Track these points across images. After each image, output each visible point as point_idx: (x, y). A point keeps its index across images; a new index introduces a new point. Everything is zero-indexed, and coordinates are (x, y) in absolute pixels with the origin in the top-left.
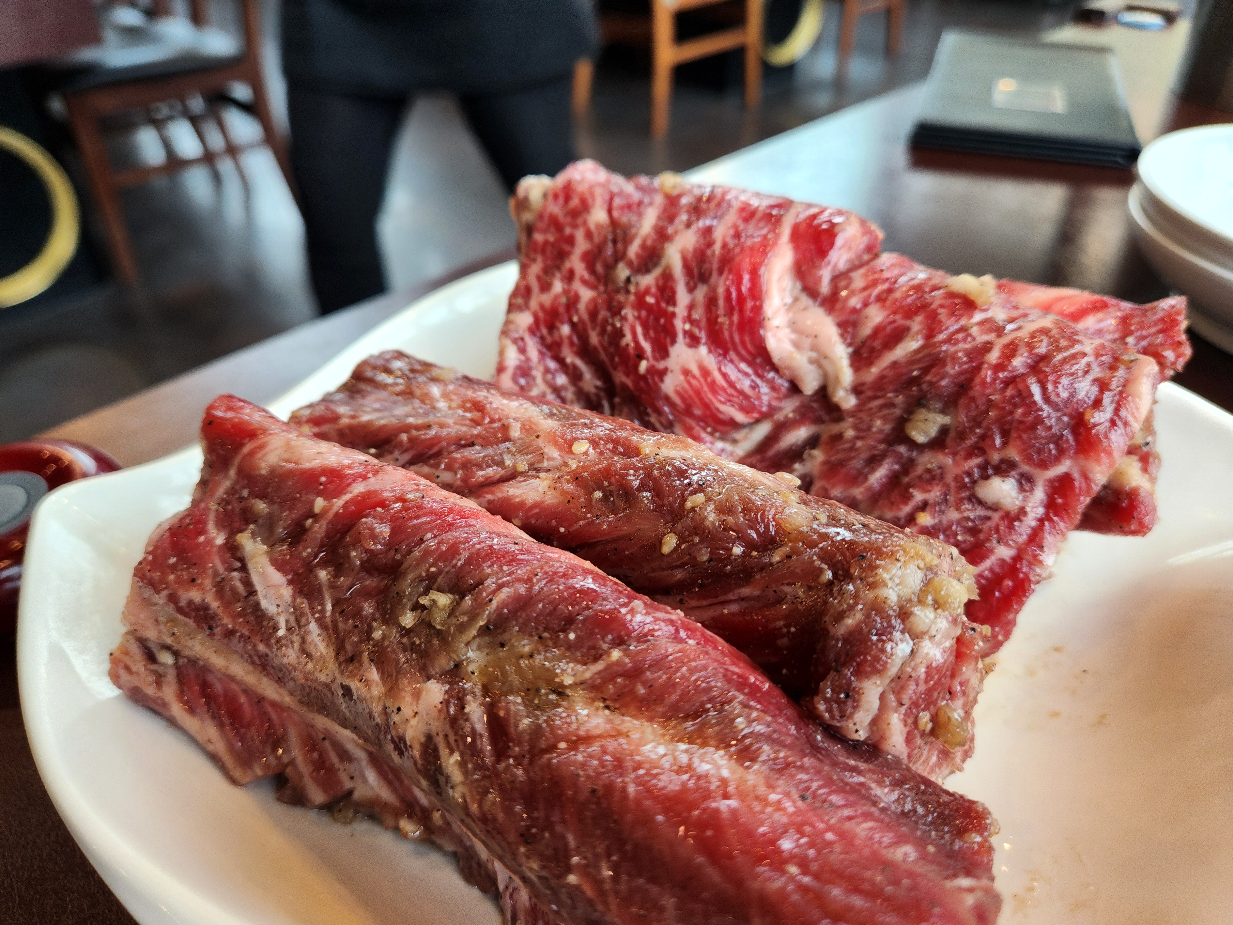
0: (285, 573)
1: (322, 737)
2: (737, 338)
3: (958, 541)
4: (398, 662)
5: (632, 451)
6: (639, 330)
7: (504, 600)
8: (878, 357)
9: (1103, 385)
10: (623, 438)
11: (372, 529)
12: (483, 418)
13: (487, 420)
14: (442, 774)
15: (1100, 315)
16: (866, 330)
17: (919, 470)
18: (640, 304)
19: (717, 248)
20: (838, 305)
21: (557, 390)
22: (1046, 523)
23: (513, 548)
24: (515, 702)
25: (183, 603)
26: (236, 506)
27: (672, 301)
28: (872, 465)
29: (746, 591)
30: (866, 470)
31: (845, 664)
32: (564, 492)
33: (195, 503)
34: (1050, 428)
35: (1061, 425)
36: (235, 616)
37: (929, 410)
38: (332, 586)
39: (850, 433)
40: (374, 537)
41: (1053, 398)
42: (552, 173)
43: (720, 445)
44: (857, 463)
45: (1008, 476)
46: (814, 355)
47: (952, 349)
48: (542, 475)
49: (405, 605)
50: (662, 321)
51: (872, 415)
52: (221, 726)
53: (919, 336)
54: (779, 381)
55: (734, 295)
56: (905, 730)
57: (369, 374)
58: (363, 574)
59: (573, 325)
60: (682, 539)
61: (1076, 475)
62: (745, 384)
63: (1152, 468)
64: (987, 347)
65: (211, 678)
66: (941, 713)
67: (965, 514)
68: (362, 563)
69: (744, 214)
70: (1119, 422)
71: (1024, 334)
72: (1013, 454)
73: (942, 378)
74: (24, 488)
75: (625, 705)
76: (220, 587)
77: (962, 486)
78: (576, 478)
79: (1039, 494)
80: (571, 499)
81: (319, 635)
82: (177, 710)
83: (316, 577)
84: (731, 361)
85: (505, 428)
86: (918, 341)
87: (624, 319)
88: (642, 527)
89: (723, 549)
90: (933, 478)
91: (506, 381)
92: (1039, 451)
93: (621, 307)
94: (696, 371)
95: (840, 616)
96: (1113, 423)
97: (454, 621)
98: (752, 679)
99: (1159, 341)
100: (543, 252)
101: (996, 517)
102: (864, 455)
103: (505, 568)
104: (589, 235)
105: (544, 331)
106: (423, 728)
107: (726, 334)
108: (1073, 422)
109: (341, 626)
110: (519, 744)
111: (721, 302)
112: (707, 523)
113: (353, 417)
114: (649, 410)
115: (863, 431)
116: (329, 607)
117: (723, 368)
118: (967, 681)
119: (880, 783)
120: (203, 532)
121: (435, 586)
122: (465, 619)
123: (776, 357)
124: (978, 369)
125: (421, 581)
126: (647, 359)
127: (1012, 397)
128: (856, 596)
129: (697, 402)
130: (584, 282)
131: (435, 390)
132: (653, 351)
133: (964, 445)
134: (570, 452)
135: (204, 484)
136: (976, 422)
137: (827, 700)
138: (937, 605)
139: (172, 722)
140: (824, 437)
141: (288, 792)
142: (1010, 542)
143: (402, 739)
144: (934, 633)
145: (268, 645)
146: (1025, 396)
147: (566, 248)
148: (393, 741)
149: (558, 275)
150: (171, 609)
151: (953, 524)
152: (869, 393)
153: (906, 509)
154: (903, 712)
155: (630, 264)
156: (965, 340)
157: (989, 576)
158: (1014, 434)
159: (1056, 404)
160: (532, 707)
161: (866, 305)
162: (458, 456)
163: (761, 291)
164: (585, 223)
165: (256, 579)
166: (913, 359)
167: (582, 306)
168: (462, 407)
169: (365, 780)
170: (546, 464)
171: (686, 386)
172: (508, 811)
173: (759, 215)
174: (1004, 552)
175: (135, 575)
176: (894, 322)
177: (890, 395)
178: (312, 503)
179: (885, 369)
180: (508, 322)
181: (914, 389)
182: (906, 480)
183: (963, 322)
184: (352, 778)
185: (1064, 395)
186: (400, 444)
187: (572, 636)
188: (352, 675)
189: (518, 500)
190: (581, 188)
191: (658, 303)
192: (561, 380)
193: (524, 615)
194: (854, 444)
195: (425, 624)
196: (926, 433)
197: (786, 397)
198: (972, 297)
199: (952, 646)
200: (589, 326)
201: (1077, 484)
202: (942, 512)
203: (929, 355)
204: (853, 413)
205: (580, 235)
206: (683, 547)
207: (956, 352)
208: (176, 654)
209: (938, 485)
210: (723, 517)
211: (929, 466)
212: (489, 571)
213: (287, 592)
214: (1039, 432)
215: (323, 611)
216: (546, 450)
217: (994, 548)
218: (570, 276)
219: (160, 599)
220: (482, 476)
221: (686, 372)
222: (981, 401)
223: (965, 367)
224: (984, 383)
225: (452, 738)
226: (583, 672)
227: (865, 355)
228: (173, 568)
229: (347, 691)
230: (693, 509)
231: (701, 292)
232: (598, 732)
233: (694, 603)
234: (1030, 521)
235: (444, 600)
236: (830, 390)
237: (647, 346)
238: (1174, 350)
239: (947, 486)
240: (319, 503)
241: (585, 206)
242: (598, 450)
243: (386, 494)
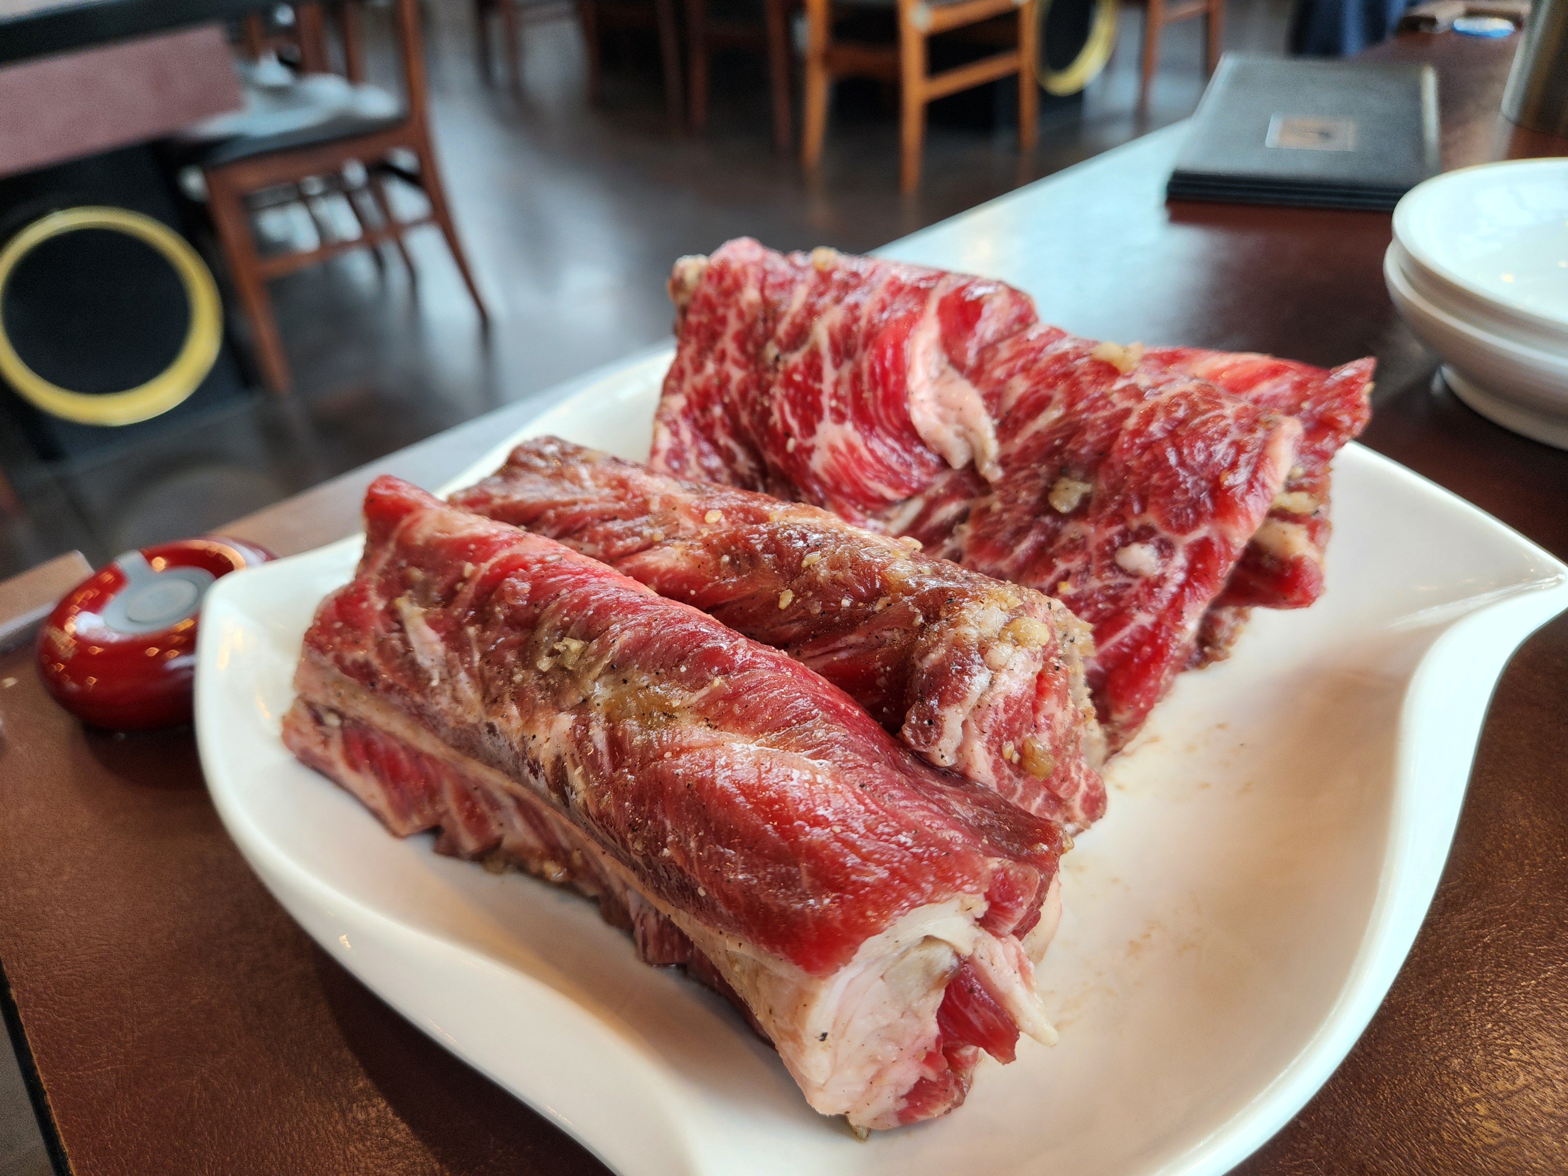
0: (438, 631)
1: (474, 786)
2: (882, 413)
3: (1099, 609)
4: (534, 699)
5: (762, 518)
6: (787, 408)
7: (626, 641)
8: (1021, 428)
9: (1239, 448)
10: (755, 508)
11: (513, 587)
12: (626, 494)
13: (630, 496)
14: (567, 785)
15: (1277, 380)
16: (1011, 401)
17: (1063, 540)
18: (789, 382)
19: (863, 323)
20: (984, 377)
21: (711, 473)
22: (1187, 590)
23: (639, 600)
24: (632, 725)
25: (348, 661)
26: (395, 575)
27: (818, 376)
28: (1018, 537)
29: (852, 639)
30: (1012, 542)
31: (929, 696)
32: (695, 558)
33: (358, 576)
34: (1186, 491)
35: (1197, 489)
36: (393, 671)
37: (1071, 479)
38: (480, 640)
39: (997, 506)
40: (515, 594)
41: (1189, 461)
42: (708, 253)
43: (872, 523)
44: (1003, 536)
45: (1148, 543)
46: (960, 428)
47: (1092, 417)
48: (677, 542)
49: (542, 652)
50: (809, 398)
51: (1018, 487)
52: (383, 781)
53: (1061, 405)
54: (928, 456)
55: (878, 370)
56: (991, 759)
57: (523, 458)
58: (507, 629)
59: (725, 407)
60: (797, 594)
61: (1215, 539)
62: (893, 460)
63: (1321, 537)
64: (1127, 413)
65: (373, 736)
66: (1027, 744)
67: (1107, 582)
68: (506, 618)
69: (892, 288)
70: (1256, 485)
71: (1164, 398)
72: (1151, 519)
73: (1082, 446)
74: (193, 582)
75: (724, 723)
76: (381, 646)
77: (1104, 555)
78: (707, 544)
79: (1180, 559)
80: (701, 563)
81: (468, 683)
82: (342, 769)
83: (466, 634)
84: (878, 436)
85: (646, 502)
86: (1059, 409)
87: (772, 398)
88: (764, 586)
89: (833, 602)
90: (1076, 548)
91: (659, 463)
92: (1177, 516)
93: (770, 385)
94: (842, 447)
95: (926, 652)
96: (1250, 485)
97: (583, 661)
98: (843, 706)
99: (1336, 405)
100: (697, 333)
101: (1137, 583)
102: (1010, 528)
103: (629, 616)
104: (741, 315)
105: (697, 413)
106: (554, 751)
107: (871, 409)
108: (1210, 486)
109: (487, 674)
110: (632, 755)
111: (866, 377)
112: (819, 579)
113: (505, 497)
114: (800, 490)
115: (1010, 503)
116: (477, 657)
117: (869, 444)
118: (1053, 715)
119: (962, 803)
120: (364, 599)
121: (569, 634)
122: (593, 659)
123: (922, 431)
124: (1114, 436)
125: (557, 630)
126: (795, 437)
127: (1149, 462)
128: (940, 633)
129: (846, 478)
130: (736, 362)
131: (584, 472)
132: (801, 428)
133: (1105, 514)
134: (703, 522)
135: (367, 560)
136: (1115, 489)
137: (911, 726)
138: (1017, 642)
139: (338, 783)
140: (973, 511)
141: (443, 841)
142: (1150, 609)
143: (536, 761)
144: (1011, 666)
145: (424, 695)
146: (1159, 462)
147: (718, 328)
148: (529, 765)
149: (711, 356)
150: (336, 671)
151: (1094, 593)
152: (1015, 465)
153: (1050, 580)
154: (986, 739)
155: (779, 343)
156: (1104, 407)
157: (1130, 643)
158: (1151, 500)
159: (1192, 467)
160: (645, 727)
161: (1010, 375)
162: (600, 529)
163: (904, 364)
164: (737, 302)
165: (413, 638)
166: (1054, 429)
167: (733, 387)
168: (608, 485)
169: (512, 827)
170: (681, 533)
171: (834, 463)
172: (620, 807)
173: (907, 289)
174: (1144, 619)
175: (305, 640)
176: (1037, 391)
177: (1034, 465)
178: (461, 569)
179: (1028, 439)
180: (662, 405)
181: (1056, 458)
182: (1051, 550)
183: (1104, 389)
184: (501, 825)
185: (1201, 458)
186: (547, 521)
187: (683, 669)
188: (495, 714)
189: (653, 566)
190: (735, 266)
191: (805, 380)
192: (715, 462)
193: (643, 654)
194: (1001, 516)
195: (559, 668)
196: (1069, 502)
197: (936, 472)
198: (1115, 365)
199: (1032, 680)
200: (740, 406)
201: (1216, 548)
202: (1084, 581)
203: (1069, 424)
204: (1000, 486)
205: (732, 316)
206: (798, 601)
207: (1096, 419)
208: (341, 716)
209: (1080, 554)
210: (834, 572)
211: (1072, 536)
212: (614, 618)
213: (440, 648)
214: (1175, 497)
215: (471, 663)
216: (681, 521)
217: (1133, 615)
218: (722, 357)
219: (327, 660)
220: (622, 546)
221: (833, 449)
222: (1119, 468)
223: (1104, 434)
224: (1121, 450)
225: (577, 757)
226: (690, 697)
227: (1010, 426)
228: (339, 632)
229: (492, 729)
230: (808, 567)
231: (847, 368)
232: (699, 744)
233: (808, 653)
234: (1171, 588)
235: (575, 645)
236: (978, 463)
237: (794, 424)
238: (1350, 414)
239: (1089, 555)
240: (469, 568)
241: (738, 286)
242: (730, 520)
243: (527, 558)
